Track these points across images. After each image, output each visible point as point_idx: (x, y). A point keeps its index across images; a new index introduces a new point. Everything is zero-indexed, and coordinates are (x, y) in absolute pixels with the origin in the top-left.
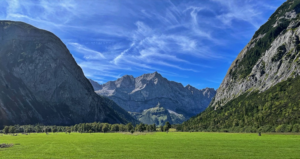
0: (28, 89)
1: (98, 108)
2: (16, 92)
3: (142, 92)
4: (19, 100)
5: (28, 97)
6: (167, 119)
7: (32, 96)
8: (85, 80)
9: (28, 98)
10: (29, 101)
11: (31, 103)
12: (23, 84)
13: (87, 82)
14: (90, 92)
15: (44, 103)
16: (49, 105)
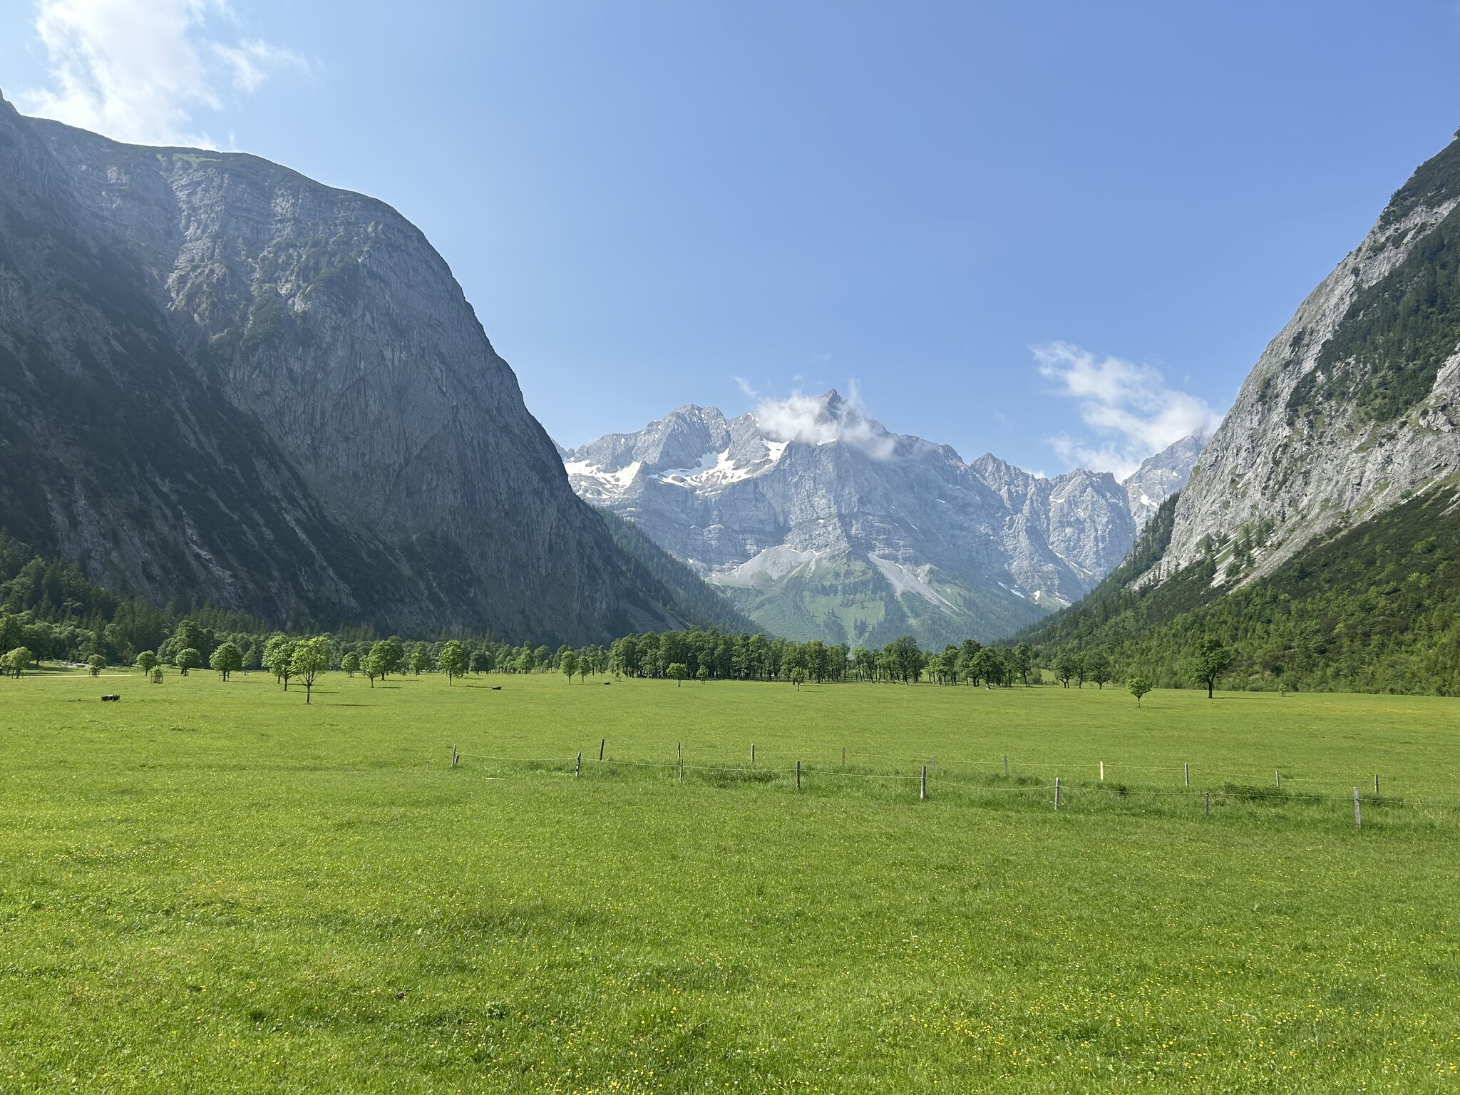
0: (290, 468)
1: (586, 561)
2: (242, 481)
3: (764, 488)
4: (257, 517)
5: (293, 501)
6: (886, 620)
7: (305, 497)
8: (527, 425)
9: (290, 507)
10: (297, 521)
11: (306, 530)
12: (267, 442)
13: (537, 435)
14: (550, 483)
15: (356, 533)
16: (377, 543)
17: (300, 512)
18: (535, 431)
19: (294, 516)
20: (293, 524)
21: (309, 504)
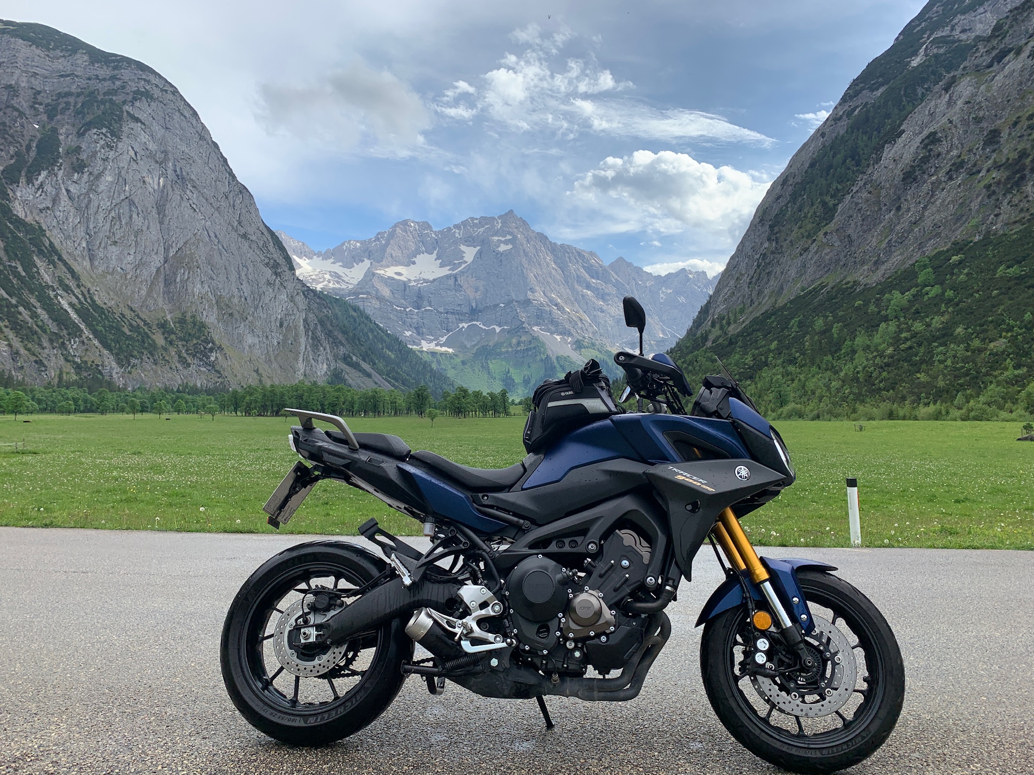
0: (65, 264)
1: (310, 333)
2: (24, 274)
3: (461, 281)
4: (33, 301)
5: (67, 289)
7: (78, 286)
8: (262, 233)
9: (64, 294)
10: (71, 305)
11: (77, 311)
12: (47, 245)
13: (271, 241)
14: (280, 276)
15: (121, 314)
16: (138, 321)
17: (73, 297)
18: (269, 238)
19: (68, 300)
20: (66, 306)
21: (82, 291)
